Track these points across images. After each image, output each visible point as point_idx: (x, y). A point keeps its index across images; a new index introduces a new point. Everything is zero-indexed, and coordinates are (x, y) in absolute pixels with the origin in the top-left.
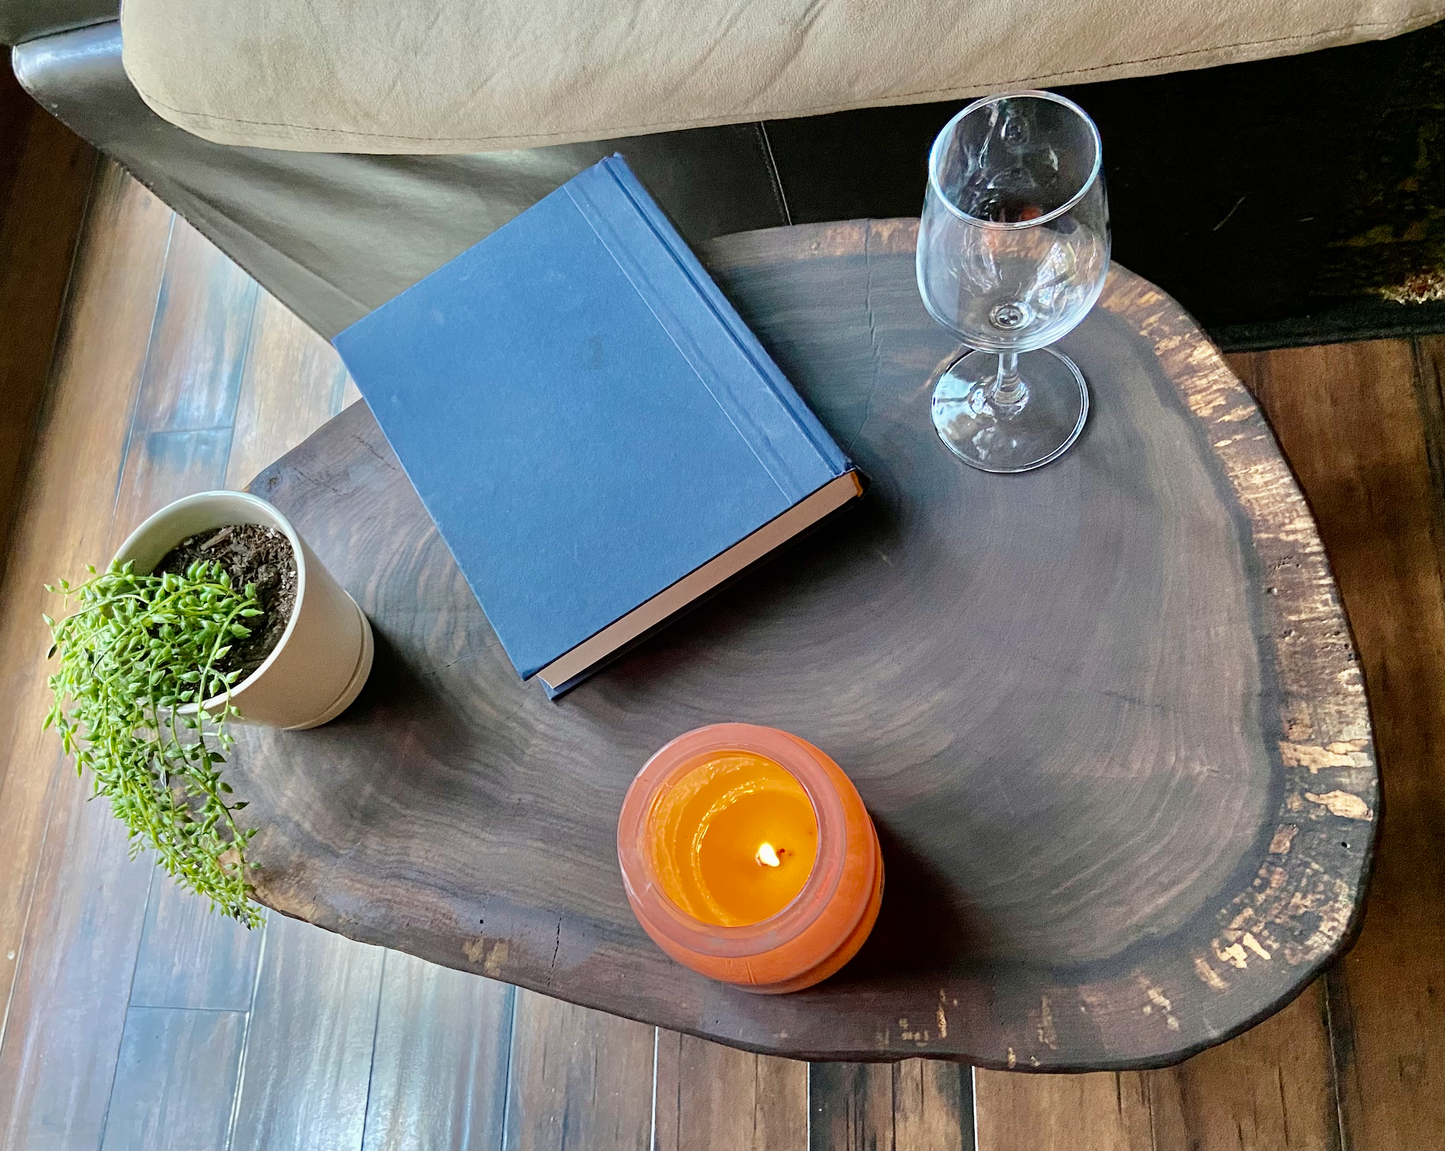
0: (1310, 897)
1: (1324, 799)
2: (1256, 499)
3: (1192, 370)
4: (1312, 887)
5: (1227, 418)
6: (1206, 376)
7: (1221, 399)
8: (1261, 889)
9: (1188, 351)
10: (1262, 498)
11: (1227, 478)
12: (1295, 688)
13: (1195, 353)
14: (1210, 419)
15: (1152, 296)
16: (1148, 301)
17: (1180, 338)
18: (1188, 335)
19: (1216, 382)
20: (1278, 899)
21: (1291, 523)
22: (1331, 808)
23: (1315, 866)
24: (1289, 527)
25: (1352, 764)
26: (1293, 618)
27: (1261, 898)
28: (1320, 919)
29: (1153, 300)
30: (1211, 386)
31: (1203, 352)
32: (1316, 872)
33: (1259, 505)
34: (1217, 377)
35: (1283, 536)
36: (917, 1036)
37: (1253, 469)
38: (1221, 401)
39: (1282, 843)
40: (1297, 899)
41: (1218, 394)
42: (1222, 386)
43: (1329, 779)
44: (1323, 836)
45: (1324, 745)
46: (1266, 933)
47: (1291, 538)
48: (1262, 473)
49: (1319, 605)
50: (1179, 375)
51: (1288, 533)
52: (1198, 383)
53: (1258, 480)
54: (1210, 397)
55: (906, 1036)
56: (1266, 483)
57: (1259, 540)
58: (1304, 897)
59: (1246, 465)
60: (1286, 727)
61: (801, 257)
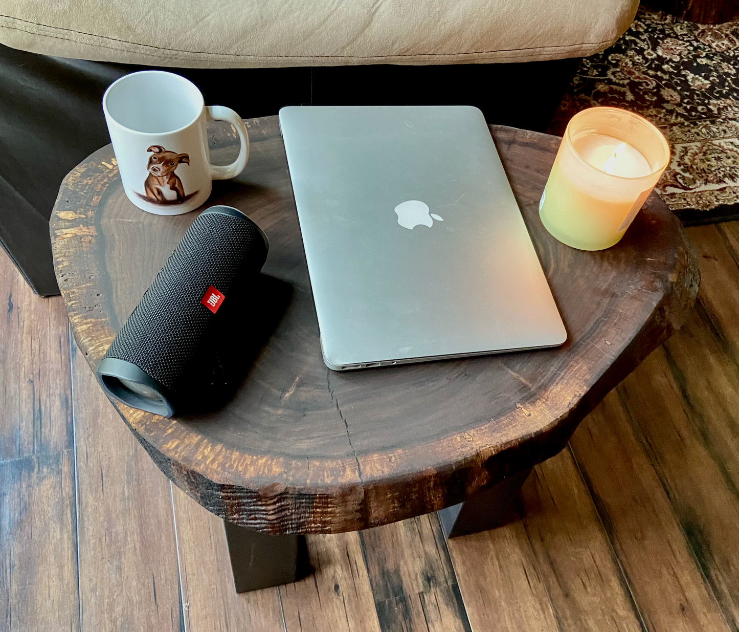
0: (85, 183)
1: (77, 216)
2: (107, 337)
4: (84, 186)
8: (105, 183)
10: (104, 338)
12: (90, 256)
13: (143, 414)
15: (171, 446)
16: (173, 443)
17: (152, 421)
18: (147, 424)
20: (98, 181)
21: (89, 328)
22: (74, 213)
23: (82, 193)
24: (91, 325)
25: (64, 230)
27: (106, 180)
28: (80, 177)
29: (170, 444)
31: (138, 415)
32: (82, 191)
33: (105, 334)
39: (96, 199)
40: (90, 182)
43: (74, 223)
44: (78, 203)
45: (76, 235)
46: (104, 170)
47: (89, 320)
48: (104, 350)
49: (76, 291)
51: (91, 322)
53: (106, 347)
56: (102, 345)
57: (105, 316)
58: (87, 183)
60: (93, 241)
61: (400, 451)
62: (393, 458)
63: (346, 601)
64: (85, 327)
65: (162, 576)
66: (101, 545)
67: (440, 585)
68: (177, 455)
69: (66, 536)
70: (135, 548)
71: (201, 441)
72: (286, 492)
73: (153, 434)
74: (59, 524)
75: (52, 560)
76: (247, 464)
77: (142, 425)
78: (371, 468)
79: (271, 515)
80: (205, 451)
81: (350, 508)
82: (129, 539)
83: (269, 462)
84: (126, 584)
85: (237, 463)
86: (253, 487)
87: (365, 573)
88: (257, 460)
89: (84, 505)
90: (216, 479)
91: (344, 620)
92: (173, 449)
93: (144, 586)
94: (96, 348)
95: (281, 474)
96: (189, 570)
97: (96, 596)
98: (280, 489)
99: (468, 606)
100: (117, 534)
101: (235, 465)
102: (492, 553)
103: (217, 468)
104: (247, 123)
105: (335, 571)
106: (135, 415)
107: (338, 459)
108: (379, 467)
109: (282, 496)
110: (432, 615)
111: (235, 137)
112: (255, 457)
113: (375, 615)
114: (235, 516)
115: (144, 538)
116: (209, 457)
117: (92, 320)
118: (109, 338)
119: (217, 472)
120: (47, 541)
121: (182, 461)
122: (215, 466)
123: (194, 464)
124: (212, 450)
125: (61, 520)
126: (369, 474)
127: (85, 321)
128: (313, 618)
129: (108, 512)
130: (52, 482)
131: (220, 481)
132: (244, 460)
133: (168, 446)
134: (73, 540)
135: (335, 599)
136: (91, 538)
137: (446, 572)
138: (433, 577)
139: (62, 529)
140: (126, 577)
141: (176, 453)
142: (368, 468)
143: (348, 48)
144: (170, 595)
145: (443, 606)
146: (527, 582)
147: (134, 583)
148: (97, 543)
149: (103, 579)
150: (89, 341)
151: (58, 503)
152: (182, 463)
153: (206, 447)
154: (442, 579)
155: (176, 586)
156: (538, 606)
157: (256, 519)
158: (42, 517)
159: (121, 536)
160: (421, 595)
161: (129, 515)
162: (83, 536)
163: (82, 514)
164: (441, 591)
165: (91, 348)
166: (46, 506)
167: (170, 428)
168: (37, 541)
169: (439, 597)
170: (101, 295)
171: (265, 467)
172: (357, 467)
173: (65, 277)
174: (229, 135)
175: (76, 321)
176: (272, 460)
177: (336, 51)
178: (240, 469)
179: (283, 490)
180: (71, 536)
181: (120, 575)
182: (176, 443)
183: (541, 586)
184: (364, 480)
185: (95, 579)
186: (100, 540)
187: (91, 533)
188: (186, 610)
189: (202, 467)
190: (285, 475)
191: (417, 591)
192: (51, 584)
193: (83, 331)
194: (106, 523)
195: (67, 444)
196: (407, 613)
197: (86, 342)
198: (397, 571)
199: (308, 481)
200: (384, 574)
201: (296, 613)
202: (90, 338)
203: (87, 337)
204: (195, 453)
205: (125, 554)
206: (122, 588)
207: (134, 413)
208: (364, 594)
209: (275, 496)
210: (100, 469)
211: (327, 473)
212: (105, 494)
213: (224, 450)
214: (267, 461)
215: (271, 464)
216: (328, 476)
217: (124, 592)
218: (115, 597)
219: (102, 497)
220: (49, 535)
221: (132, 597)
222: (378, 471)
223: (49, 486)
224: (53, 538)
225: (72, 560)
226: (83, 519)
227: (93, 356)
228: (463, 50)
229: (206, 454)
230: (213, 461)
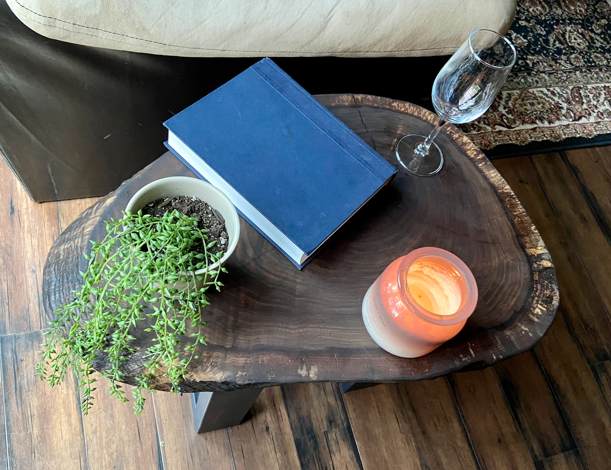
0: (548, 291)
1: (541, 263)
2: (494, 181)
3: (464, 144)
4: (548, 288)
5: (478, 158)
6: (468, 146)
8: (536, 291)
9: (462, 138)
10: (496, 180)
11: (485, 176)
12: (523, 233)
13: (464, 138)
14: (475, 158)
18: (460, 134)
19: (471, 147)
20: (541, 293)
22: (544, 265)
23: (546, 282)
24: (505, 188)
25: (543, 252)
26: (515, 213)
27: (537, 294)
28: (553, 296)
30: (471, 149)
32: (547, 284)
33: (496, 182)
34: (471, 145)
35: (504, 191)
36: (466, 358)
37: (490, 172)
38: (475, 153)
39: (536, 277)
40: (546, 292)
41: (474, 151)
42: (474, 148)
43: (540, 257)
44: (545, 273)
45: (535, 248)
46: (542, 303)
47: (506, 191)
48: (493, 173)
49: (520, 210)
50: (462, 146)
52: (468, 148)
53: (492, 175)
54: (472, 152)
55: (464, 359)
56: (495, 176)
57: (500, 192)
59: (488, 171)
60: (525, 245)
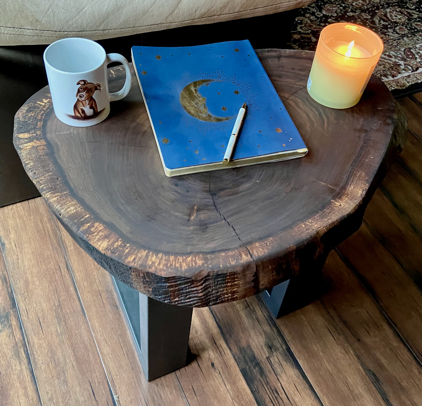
0: (30, 116)
1: (31, 135)
3: (106, 237)
4: (30, 118)
5: (88, 224)
6: (100, 236)
7: (92, 230)
8: (43, 114)
9: (109, 243)
10: (69, 203)
11: (82, 206)
12: (45, 157)
13: (107, 243)
14: (94, 222)
15: (130, 259)
16: (131, 257)
17: (114, 247)
18: (112, 249)
19: (96, 235)
20: (38, 113)
21: (58, 199)
22: (28, 134)
23: (30, 122)
24: (58, 197)
25: (25, 145)
26: (50, 174)
27: (43, 112)
28: (26, 112)
29: (129, 258)
30: (97, 233)
31: (104, 244)
32: (29, 121)
33: (69, 201)
34: (96, 237)
35: (59, 194)
37: (75, 211)
38: (92, 229)
39: (40, 124)
40: (33, 115)
41: (94, 231)
42: (94, 235)
43: (30, 140)
44: (29, 128)
45: (34, 147)
46: (39, 106)
47: (56, 194)
48: (71, 210)
49: (43, 179)
50: (110, 234)
51: (58, 195)
52: (102, 233)
53: (72, 208)
54: (96, 230)
56: (69, 208)
57: (66, 191)
58: (31, 115)
59: (77, 212)
60: (45, 148)
61: (271, 239)
62: (268, 243)
63: (221, 373)
64: (55, 199)
65: (96, 381)
66: (50, 368)
67: (278, 349)
68: (136, 264)
69: (24, 367)
70: (73, 365)
71: (148, 253)
72: (208, 275)
73: (117, 254)
74: (17, 360)
75: (18, 385)
76: (180, 262)
77: (109, 250)
78: (257, 252)
79: (200, 293)
80: (153, 259)
81: (248, 280)
82: (68, 361)
83: (194, 259)
84: (72, 391)
85: (174, 262)
86: (187, 275)
87: (229, 351)
88: (186, 258)
89: (32, 344)
90: (163, 274)
91: (223, 385)
92: (132, 261)
93: (85, 390)
94: (66, 210)
95: (203, 264)
96: (113, 373)
97: (53, 403)
98: (205, 274)
99: (300, 360)
100: (58, 359)
101: (174, 264)
102: (306, 323)
103: (163, 267)
104: (120, 68)
105: (209, 355)
106: (102, 245)
107: (235, 250)
108: (261, 250)
109: (206, 278)
110: (279, 370)
111: (115, 76)
112: (184, 257)
113: (242, 378)
114: (176, 299)
115: (78, 358)
116: (156, 262)
117: (58, 194)
118: (72, 203)
119: (164, 270)
120: (12, 373)
121: (140, 267)
122: (161, 266)
123: (148, 267)
124: (156, 258)
125: (19, 357)
126: (256, 255)
127: (54, 195)
128: (203, 388)
129: (49, 345)
130: (7, 333)
131: (167, 275)
132: (178, 260)
133: (129, 260)
134: (29, 369)
135: (213, 373)
136: (41, 365)
137: (280, 341)
138: (273, 345)
139: (20, 363)
140: (71, 386)
141: (135, 263)
142: (255, 251)
143: (169, 17)
144: (104, 392)
145: (284, 363)
146: (332, 337)
147: (78, 389)
148: (47, 368)
149: (55, 391)
150: (60, 206)
151: (14, 346)
152: (140, 269)
153: (152, 256)
154: (278, 346)
155: (107, 386)
156: (343, 351)
157: (190, 298)
158: (5, 358)
159: (62, 359)
160: (268, 358)
161: (64, 345)
162: (36, 364)
163: (32, 351)
164: (280, 353)
165: (63, 211)
166: (6, 350)
167: (127, 249)
168: (5, 374)
169: (280, 358)
170: (59, 179)
171: (192, 261)
172: (248, 252)
173: (33, 172)
174: (111, 76)
175: (48, 196)
176: (195, 257)
177: (163, 20)
178: (177, 265)
179: (206, 274)
180: (27, 366)
181: (67, 385)
182: (133, 257)
183: (341, 338)
184: (255, 259)
185: (50, 392)
186: (48, 365)
187: (40, 362)
188: (117, 400)
189: (153, 268)
190: (206, 265)
191: (265, 357)
192: (21, 401)
193: (54, 201)
194: (49, 353)
195: (12, 307)
196: (262, 372)
197: (58, 208)
198: (249, 346)
199: (221, 266)
200: (242, 350)
201: (191, 387)
202: (60, 205)
203: (58, 204)
204: (146, 261)
205: (67, 371)
206: (70, 394)
207: (101, 244)
208: (231, 366)
209: (202, 279)
210: (38, 319)
211: (231, 259)
212: (44, 334)
213: (164, 256)
214: (192, 258)
215: (195, 259)
216: (232, 261)
217: (72, 397)
218: (67, 401)
219: (43, 337)
220: (12, 369)
221: (78, 399)
222: (261, 252)
223: (5, 336)
224: (15, 371)
225: (32, 382)
226: (33, 354)
227: (65, 215)
228: (236, 10)
229: (154, 261)
230: (159, 264)
